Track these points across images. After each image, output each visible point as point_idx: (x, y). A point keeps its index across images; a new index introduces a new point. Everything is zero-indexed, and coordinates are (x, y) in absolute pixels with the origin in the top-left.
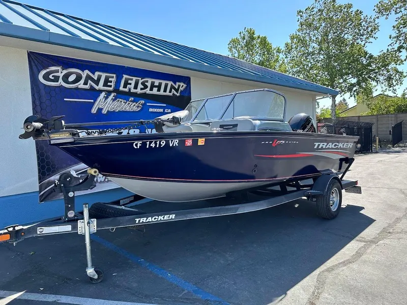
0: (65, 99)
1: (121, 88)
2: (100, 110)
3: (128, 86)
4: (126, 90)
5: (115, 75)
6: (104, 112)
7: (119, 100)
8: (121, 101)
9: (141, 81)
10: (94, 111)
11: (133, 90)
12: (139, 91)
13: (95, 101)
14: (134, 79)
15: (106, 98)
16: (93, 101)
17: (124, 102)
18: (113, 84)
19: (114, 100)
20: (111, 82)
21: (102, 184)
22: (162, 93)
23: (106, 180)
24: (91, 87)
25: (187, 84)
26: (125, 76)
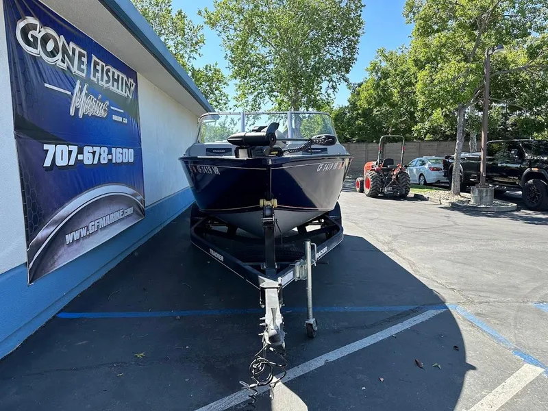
0: (46, 85)
1: (92, 77)
2: (77, 110)
3: (97, 74)
4: (95, 80)
5: (86, 53)
6: (81, 115)
7: (91, 97)
8: (93, 99)
9: (105, 69)
11: (100, 83)
12: (104, 84)
13: (72, 94)
14: (101, 63)
15: (81, 90)
16: (70, 93)
17: (95, 101)
18: (85, 67)
19: (87, 95)
20: (83, 63)
21: (86, 241)
22: (120, 91)
23: (88, 233)
24: (68, 68)
25: (136, 81)
26: (94, 58)
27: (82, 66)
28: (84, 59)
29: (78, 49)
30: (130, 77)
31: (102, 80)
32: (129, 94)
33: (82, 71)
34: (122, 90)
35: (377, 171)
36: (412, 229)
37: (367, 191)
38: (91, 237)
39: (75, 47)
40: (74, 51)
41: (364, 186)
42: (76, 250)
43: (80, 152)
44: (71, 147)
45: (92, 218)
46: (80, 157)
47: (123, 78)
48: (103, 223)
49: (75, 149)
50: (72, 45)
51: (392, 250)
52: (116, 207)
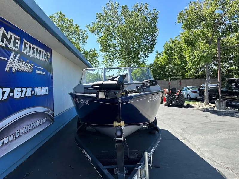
1: (23, 51)
3: (26, 49)
4: (25, 52)
5: (19, 38)
6: (13, 71)
7: (21, 61)
8: (23, 62)
9: (32, 47)
10: (7, 69)
11: (28, 54)
12: (31, 55)
13: (8, 59)
14: (29, 44)
15: (15, 57)
16: (6, 59)
17: (24, 63)
18: (18, 45)
19: (19, 60)
20: (17, 43)
23: (14, 138)
24: (6, 45)
25: (51, 53)
26: (25, 41)
27: (16, 45)
28: (18, 41)
29: (14, 36)
30: (48, 52)
31: (30, 52)
32: (46, 60)
33: (17, 47)
34: (42, 58)
35: (169, 94)
36: (191, 125)
37: (164, 103)
38: (17, 140)
39: (12, 34)
40: (11, 36)
41: (163, 100)
42: (5, 149)
43: (12, 91)
44: (5, 89)
45: (17, 129)
46: (11, 94)
47: (43, 52)
48: (25, 130)
49: (7, 90)
50: (10, 33)
51: (184, 139)
52: (35, 120)
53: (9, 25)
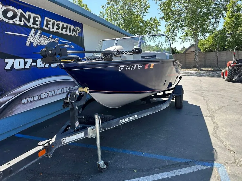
0: (6, 32)
1: (44, 27)
2: (32, 43)
3: (49, 26)
4: (47, 29)
5: (40, 16)
6: (35, 45)
7: (43, 37)
8: (45, 37)
9: (56, 23)
10: (28, 44)
11: (51, 30)
12: (55, 30)
13: (28, 35)
14: (52, 21)
15: (35, 34)
16: (26, 35)
17: (47, 38)
18: (39, 23)
19: (40, 36)
20: (37, 21)
21: (38, 102)
22: (68, 33)
23: (40, 98)
25: (82, 28)
26: (46, 18)
27: (36, 23)
30: (77, 26)
32: (75, 34)
34: (70, 32)
35: (232, 67)
38: (42, 100)
42: (30, 106)
43: (35, 61)
45: (44, 91)
46: (34, 64)
49: (30, 61)
51: (212, 116)
52: (64, 86)
53: (27, 6)
